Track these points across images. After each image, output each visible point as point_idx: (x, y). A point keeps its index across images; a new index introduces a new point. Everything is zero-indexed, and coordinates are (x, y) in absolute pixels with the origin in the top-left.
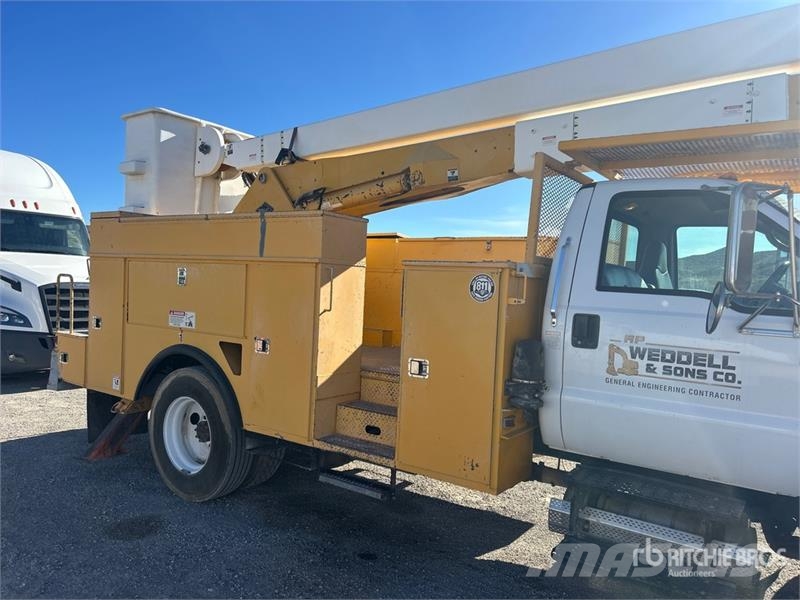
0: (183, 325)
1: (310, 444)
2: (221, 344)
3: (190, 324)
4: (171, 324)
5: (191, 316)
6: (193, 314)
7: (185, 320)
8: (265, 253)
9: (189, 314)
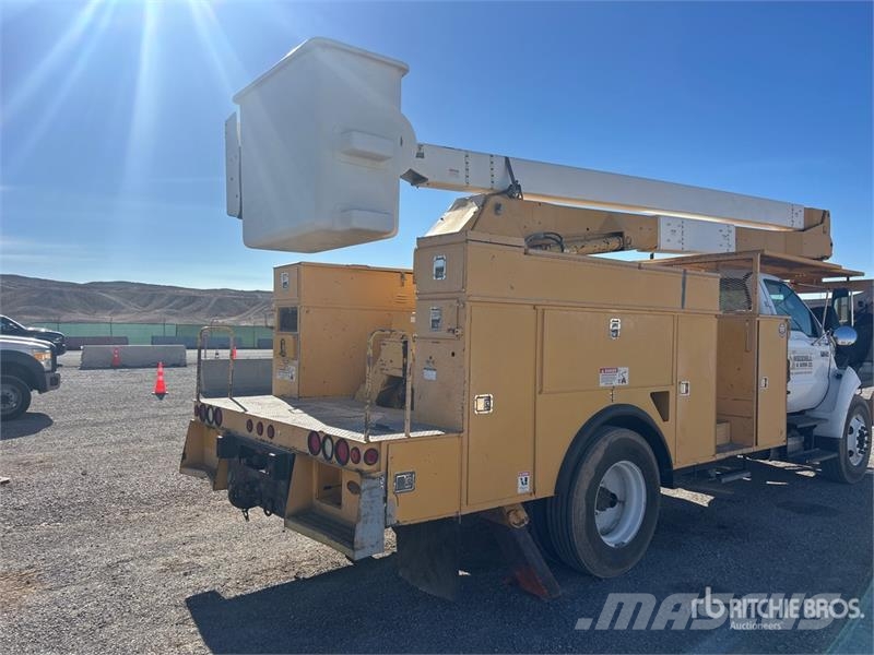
0: (615, 383)
1: (714, 459)
2: (653, 395)
3: (624, 381)
4: (602, 385)
5: (624, 371)
6: (627, 369)
7: (619, 376)
8: (686, 306)
9: (622, 370)
